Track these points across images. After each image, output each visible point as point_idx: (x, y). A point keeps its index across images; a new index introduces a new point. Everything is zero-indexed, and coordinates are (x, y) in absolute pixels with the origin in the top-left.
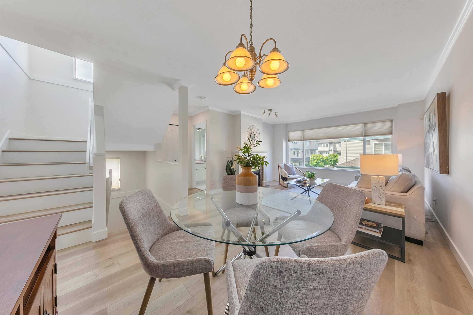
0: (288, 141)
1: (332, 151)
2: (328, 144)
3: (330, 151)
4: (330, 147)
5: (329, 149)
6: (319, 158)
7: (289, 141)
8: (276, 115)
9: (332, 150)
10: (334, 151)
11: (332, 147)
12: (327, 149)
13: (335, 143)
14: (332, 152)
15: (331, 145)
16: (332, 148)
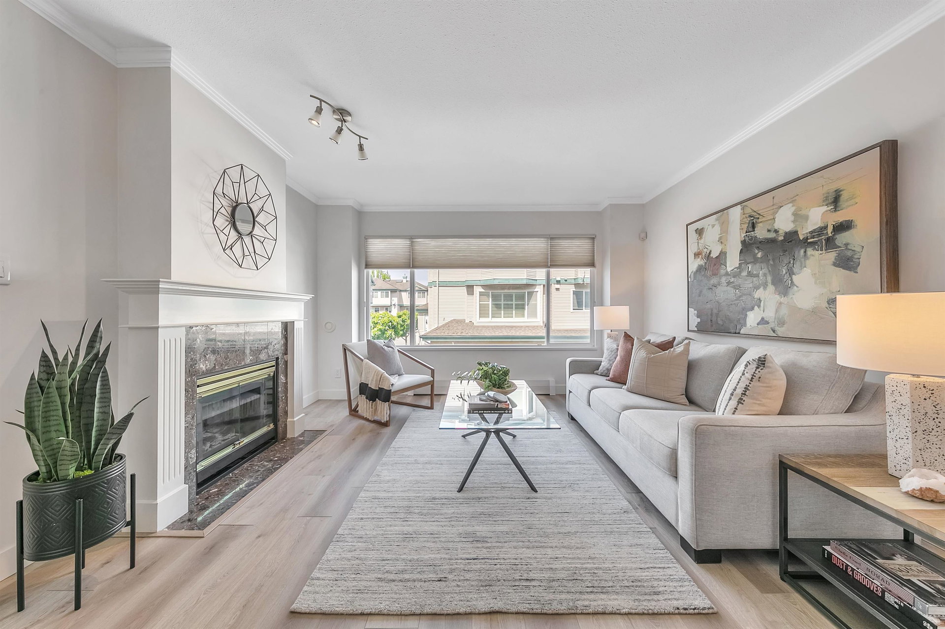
0: (366, 268)
1: (397, 306)
2: (390, 292)
3: (393, 307)
4: (393, 298)
5: (391, 303)
6: (386, 320)
7: (367, 266)
8: (361, 147)
9: (396, 304)
10: (399, 307)
11: (397, 298)
12: (386, 301)
13: (401, 291)
14: (397, 308)
15: (394, 294)
16: (395, 300)
